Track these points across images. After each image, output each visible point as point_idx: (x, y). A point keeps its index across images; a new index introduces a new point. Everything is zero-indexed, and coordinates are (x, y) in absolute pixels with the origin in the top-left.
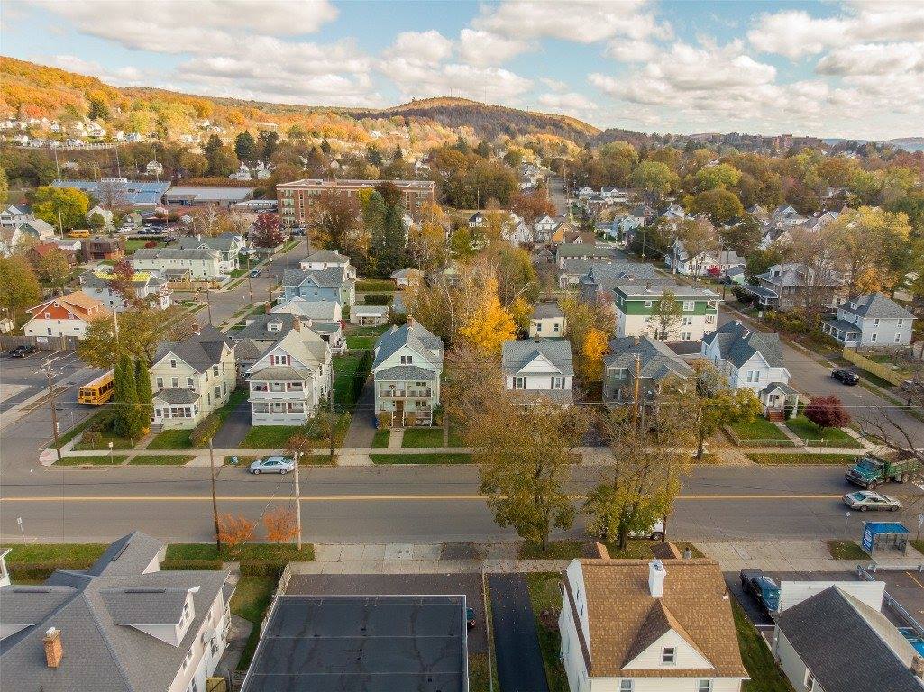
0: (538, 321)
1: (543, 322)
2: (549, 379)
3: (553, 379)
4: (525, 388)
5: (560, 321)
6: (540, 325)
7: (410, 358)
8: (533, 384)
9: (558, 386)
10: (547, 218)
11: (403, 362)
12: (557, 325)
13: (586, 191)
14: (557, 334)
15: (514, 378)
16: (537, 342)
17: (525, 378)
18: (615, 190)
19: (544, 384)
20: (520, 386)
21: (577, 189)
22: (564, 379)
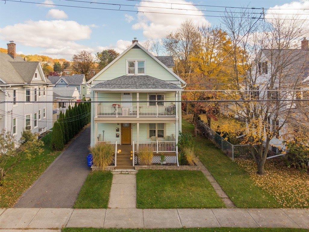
11: (131, 71)
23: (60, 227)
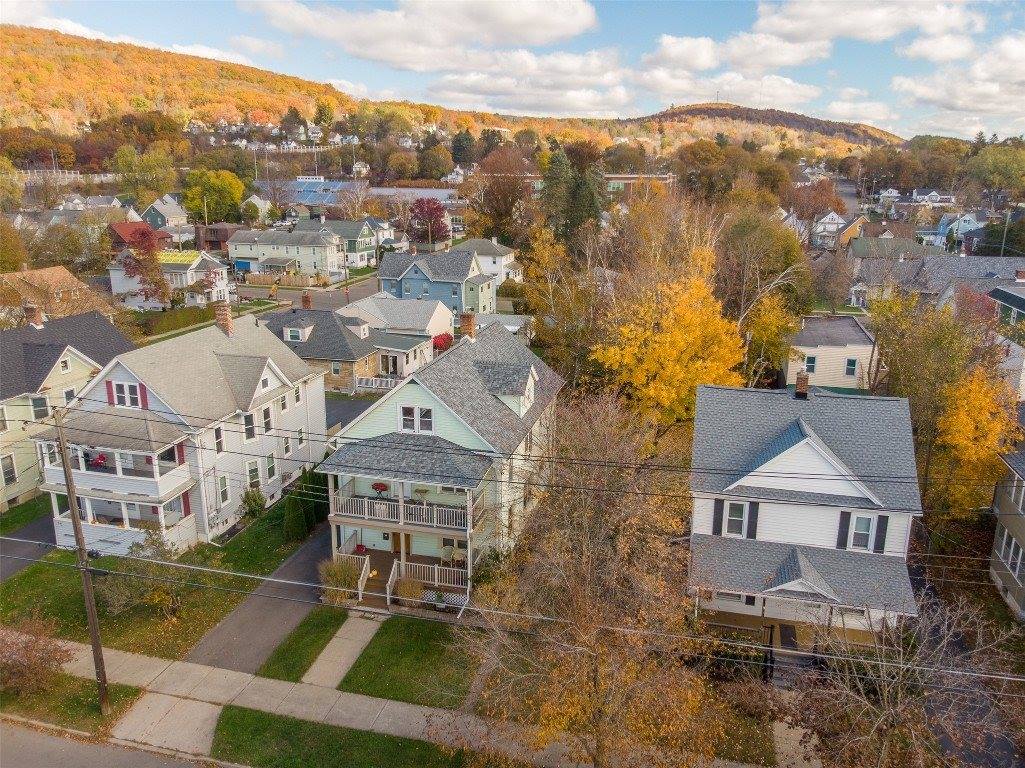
0: (808, 352)
1: (821, 353)
2: (832, 517)
3: (845, 518)
4: (752, 533)
5: (864, 353)
6: (812, 360)
7: (426, 414)
8: (778, 526)
9: (862, 540)
10: (833, 215)
11: (408, 424)
12: (852, 363)
13: (890, 194)
14: (851, 382)
15: (719, 504)
16: (801, 396)
17: (754, 507)
18: (934, 193)
19: (816, 530)
20: (735, 527)
21: (877, 192)
22: (883, 522)
23: (224, 703)
